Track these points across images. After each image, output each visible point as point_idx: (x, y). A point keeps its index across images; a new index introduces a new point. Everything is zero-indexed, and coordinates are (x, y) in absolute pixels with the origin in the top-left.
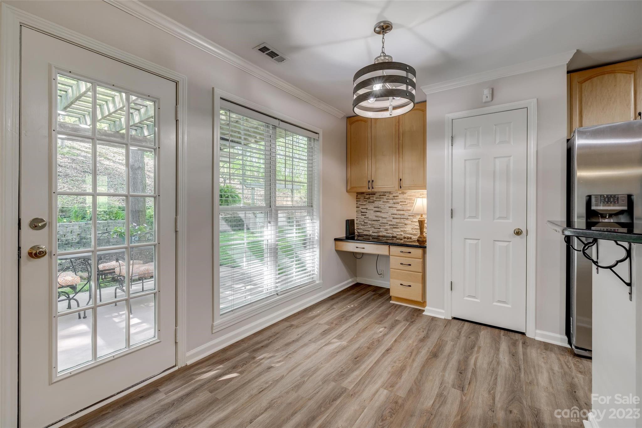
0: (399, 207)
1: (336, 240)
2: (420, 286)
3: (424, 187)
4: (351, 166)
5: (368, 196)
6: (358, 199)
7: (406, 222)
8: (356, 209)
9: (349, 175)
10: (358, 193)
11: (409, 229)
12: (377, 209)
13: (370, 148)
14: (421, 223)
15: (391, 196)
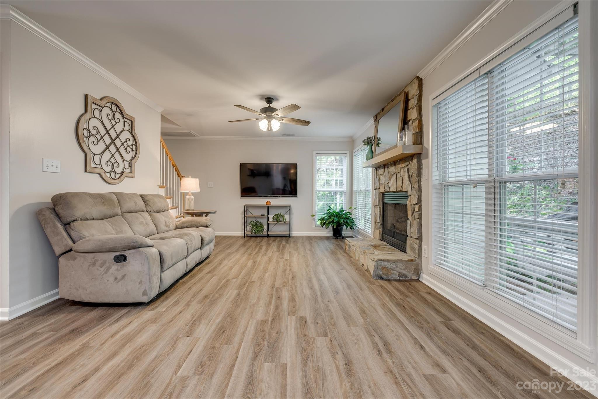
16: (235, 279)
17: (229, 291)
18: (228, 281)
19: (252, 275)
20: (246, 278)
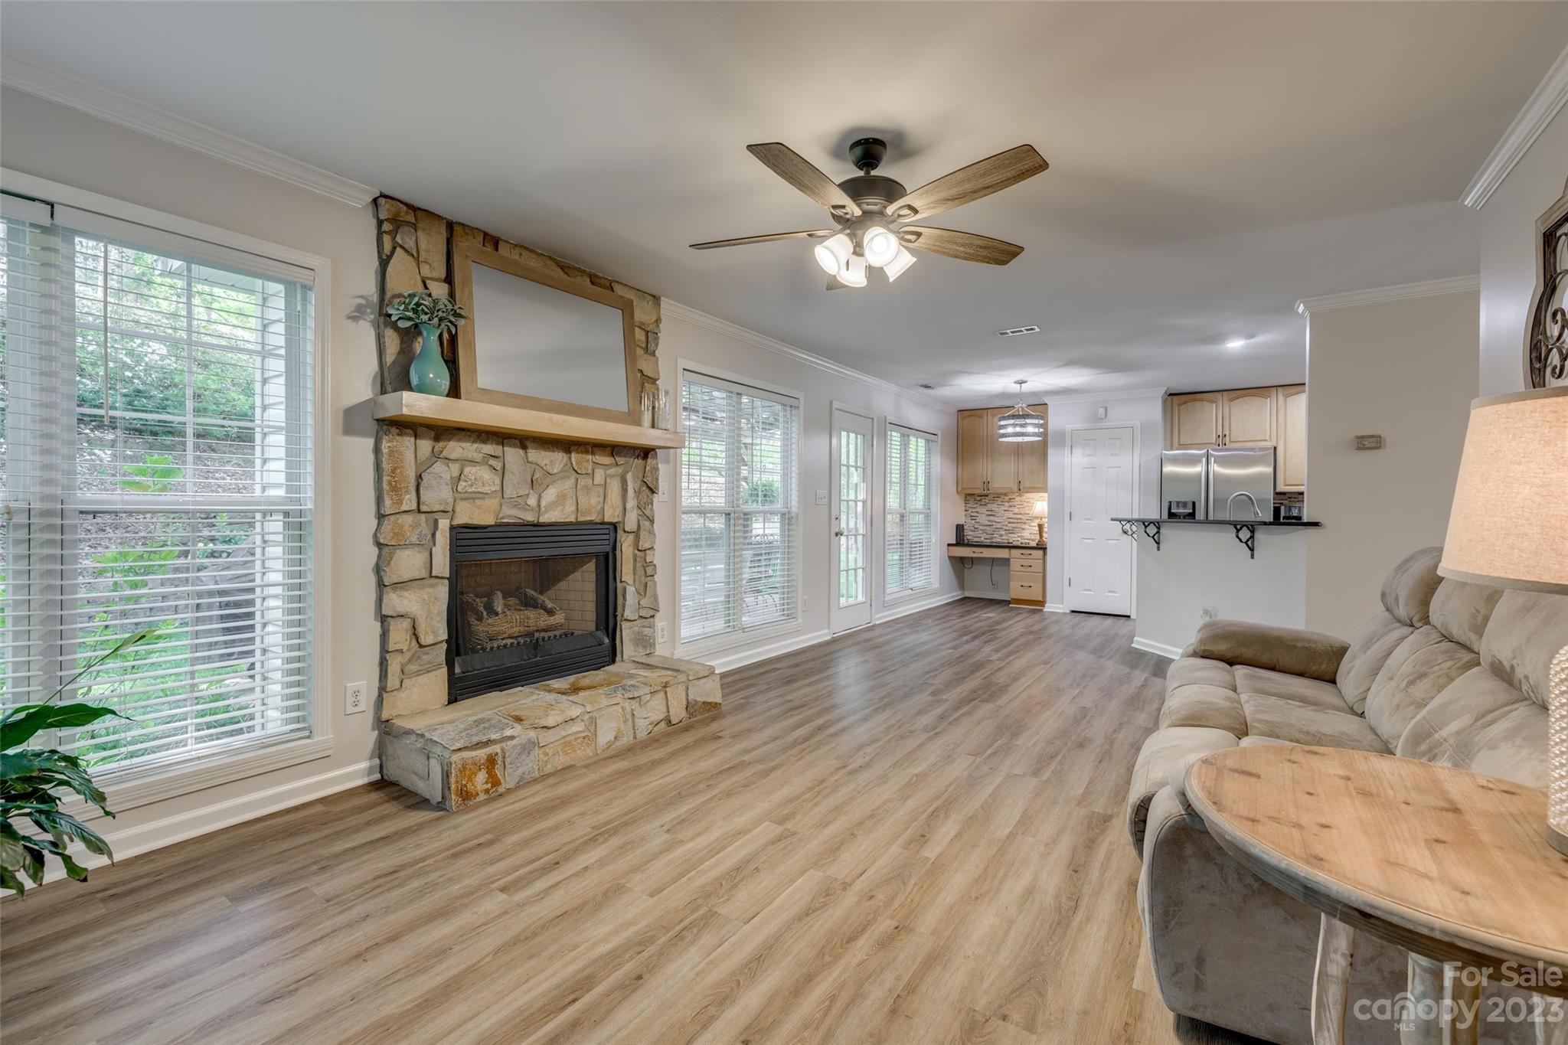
0: (1016, 510)
1: (949, 545)
2: (1041, 585)
3: (1044, 489)
4: (963, 463)
5: (979, 498)
6: (966, 501)
7: (1024, 527)
8: (964, 513)
9: (960, 475)
10: (967, 495)
11: (1026, 534)
12: (990, 513)
13: (985, 448)
14: (1040, 527)
15: (1007, 498)
16: (1016, 772)
17: (1033, 745)
18: (1036, 773)
19: (965, 774)
20: (985, 769)
